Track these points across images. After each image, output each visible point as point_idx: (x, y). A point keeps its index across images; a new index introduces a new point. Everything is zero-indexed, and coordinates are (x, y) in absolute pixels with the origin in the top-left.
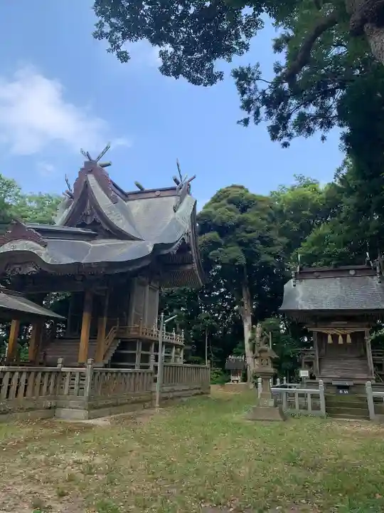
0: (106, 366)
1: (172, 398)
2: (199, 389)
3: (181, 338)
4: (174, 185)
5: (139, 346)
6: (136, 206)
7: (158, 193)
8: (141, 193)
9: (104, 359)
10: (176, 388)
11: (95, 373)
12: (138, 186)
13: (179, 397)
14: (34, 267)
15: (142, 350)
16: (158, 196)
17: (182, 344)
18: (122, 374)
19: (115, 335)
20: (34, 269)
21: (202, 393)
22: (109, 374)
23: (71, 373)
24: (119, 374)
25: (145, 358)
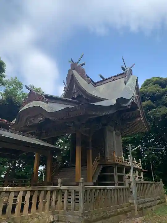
0: (95, 184)
1: (145, 208)
2: (160, 199)
3: (140, 164)
4: (123, 72)
5: (116, 170)
6: (102, 88)
7: (113, 78)
8: (103, 81)
9: (93, 179)
10: (147, 200)
11: (86, 190)
12: (101, 77)
13: (150, 207)
14: (42, 117)
15: (118, 172)
16: (113, 80)
17: (141, 168)
18: (108, 190)
19: (98, 163)
20: (42, 119)
21: (162, 202)
22: (98, 191)
23: (68, 190)
24: (106, 191)
25: (121, 178)
